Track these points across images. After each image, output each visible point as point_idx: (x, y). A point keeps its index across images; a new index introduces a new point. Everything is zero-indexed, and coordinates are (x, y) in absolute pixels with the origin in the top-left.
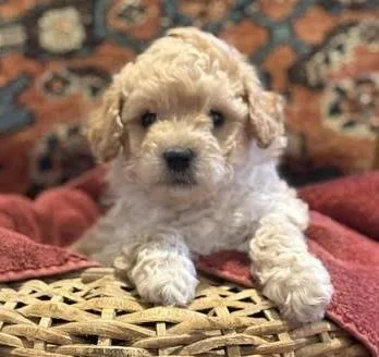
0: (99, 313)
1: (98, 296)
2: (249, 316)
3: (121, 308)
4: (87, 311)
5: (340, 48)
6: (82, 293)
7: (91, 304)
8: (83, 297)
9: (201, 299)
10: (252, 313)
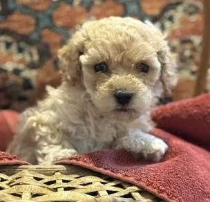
0: (20, 196)
1: (18, 184)
2: (121, 197)
3: (35, 192)
4: (12, 194)
5: (171, 19)
6: (7, 182)
7: (14, 189)
8: (8, 184)
9: (89, 186)
10: (123, 194)
